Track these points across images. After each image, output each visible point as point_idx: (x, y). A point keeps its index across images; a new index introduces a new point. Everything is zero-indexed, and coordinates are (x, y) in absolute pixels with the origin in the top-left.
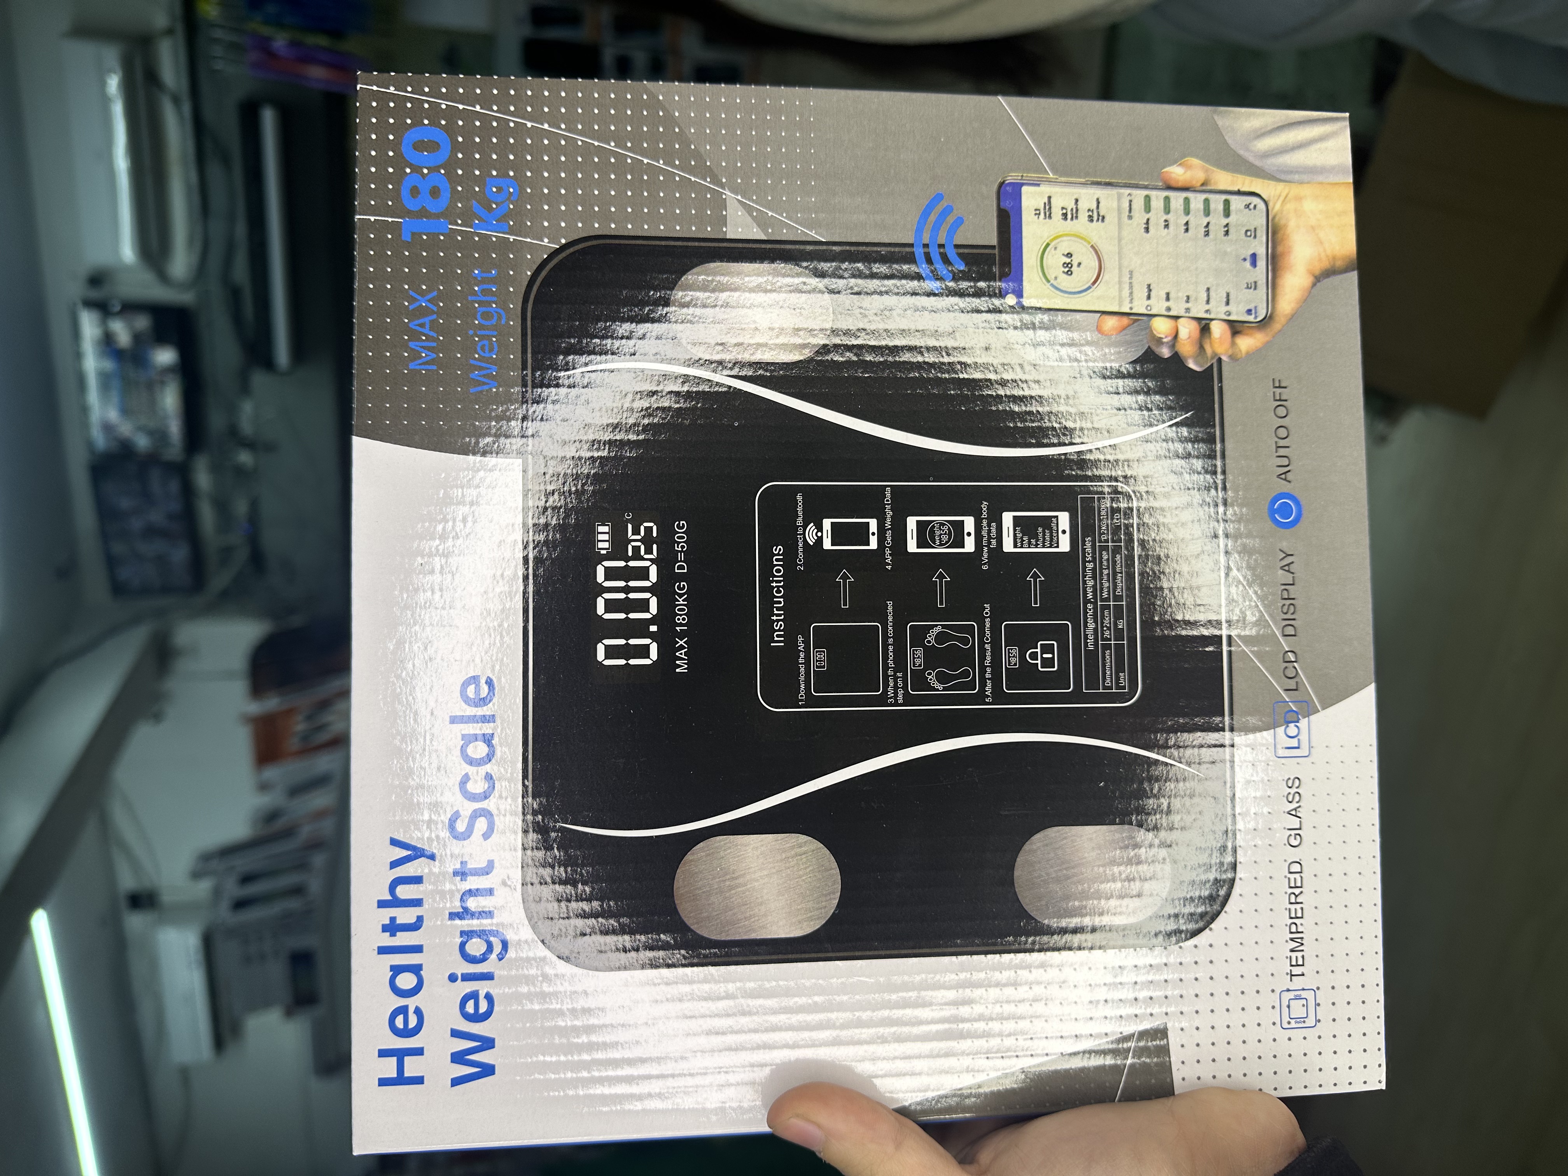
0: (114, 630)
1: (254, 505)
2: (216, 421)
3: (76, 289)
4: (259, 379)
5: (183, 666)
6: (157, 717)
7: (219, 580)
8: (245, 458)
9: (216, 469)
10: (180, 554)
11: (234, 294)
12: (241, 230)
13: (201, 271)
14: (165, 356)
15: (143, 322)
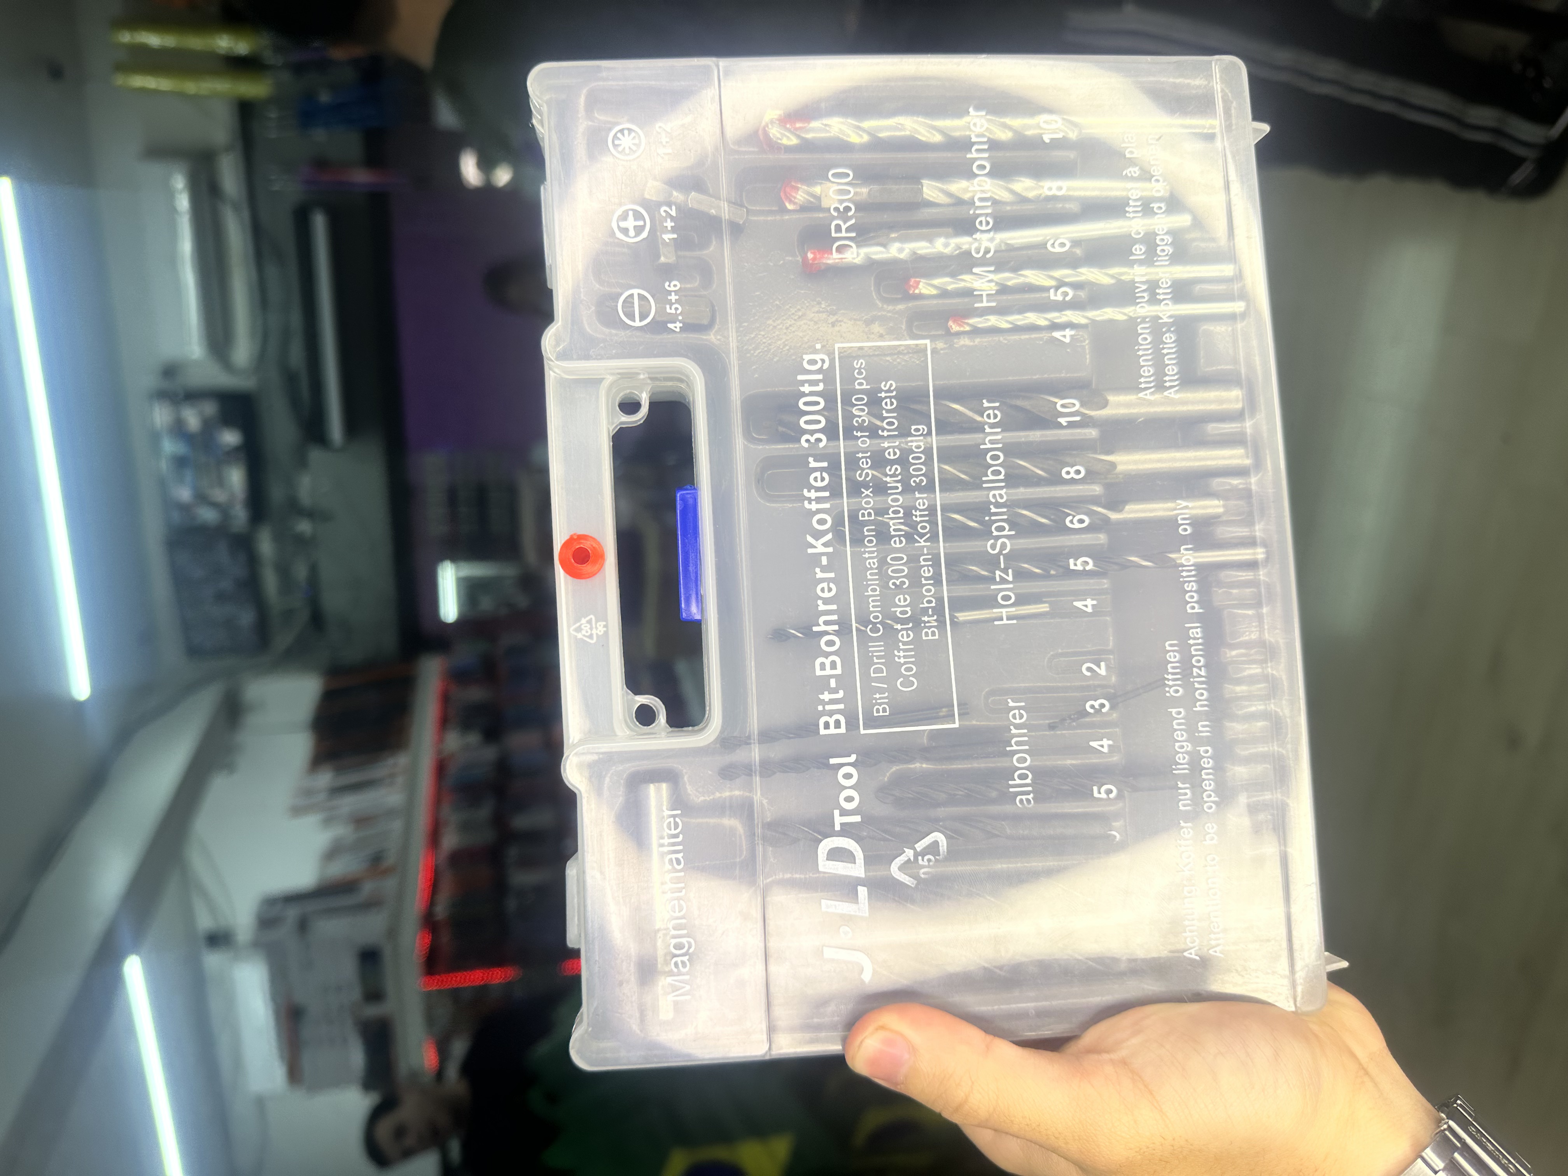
0: (190, 688)
1: (314, 570)
2: (276, 493)
3: (149, 381)
4: (316, 455)
5: (253, 721)
6: (230, 767)
7: (283, 640)
8: (304, 527)
9: (279, 538)
10: (246, 618)
11: (290, 379)
12: (296, 319)
13: (261, 358)
14: (230, 438)
15: (210, 408)
